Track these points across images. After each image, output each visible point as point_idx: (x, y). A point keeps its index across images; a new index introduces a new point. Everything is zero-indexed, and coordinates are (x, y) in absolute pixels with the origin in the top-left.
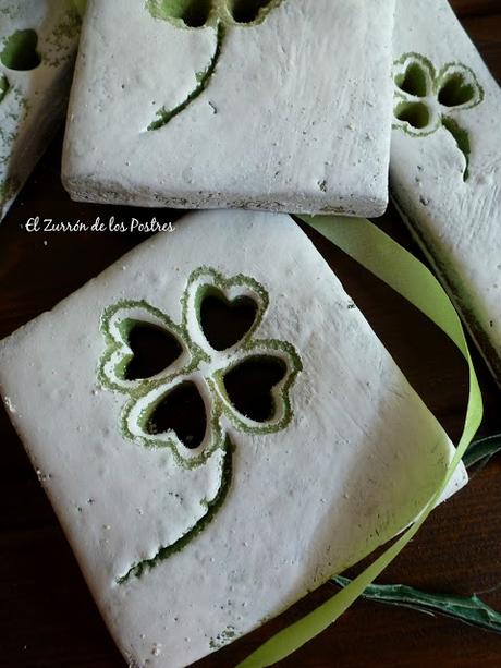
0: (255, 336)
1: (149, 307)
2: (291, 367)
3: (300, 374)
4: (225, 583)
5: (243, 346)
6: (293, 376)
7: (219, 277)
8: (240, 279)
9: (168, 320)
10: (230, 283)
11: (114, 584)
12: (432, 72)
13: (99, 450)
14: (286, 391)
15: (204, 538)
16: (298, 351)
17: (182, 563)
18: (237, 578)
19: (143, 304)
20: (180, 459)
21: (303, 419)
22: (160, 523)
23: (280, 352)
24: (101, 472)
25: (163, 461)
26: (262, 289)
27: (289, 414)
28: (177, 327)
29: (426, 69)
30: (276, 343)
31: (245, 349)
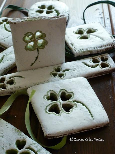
0: (58, 94)
1: (48, 106)
2: (64, 91)
3: (66, 89)
4: (95, 106)
5: (58, 96)
6: (66, 91)
7: (46, 95)
8: (48, 93)
9: (51, 104)
10: (48, 94)
11: (94, 120)
12: (54, 72)
13: (71, 118)
14: (68, 92)
15: (88, 107)
16: (62, 89)
17: (92, 110)
18: (95, 104)
19: (47, 107)
20: (75, 108)
21: (73, 91)
22: (85, 111)
23: (61, 91)
24: (75, 118)
25: (75, 109)
26: (50, 90)
27: (72, 92)
28: (53, 103)
29: (53, 72)
30: (60, 91)
31: (59, 96)
